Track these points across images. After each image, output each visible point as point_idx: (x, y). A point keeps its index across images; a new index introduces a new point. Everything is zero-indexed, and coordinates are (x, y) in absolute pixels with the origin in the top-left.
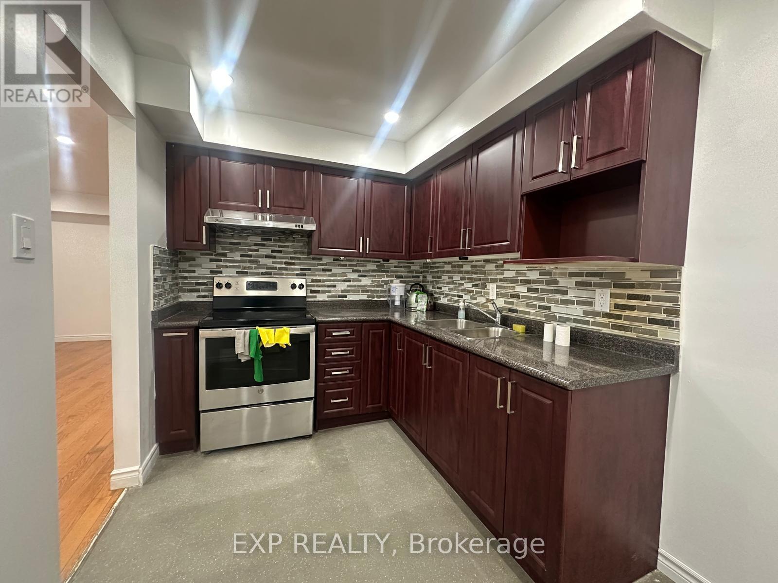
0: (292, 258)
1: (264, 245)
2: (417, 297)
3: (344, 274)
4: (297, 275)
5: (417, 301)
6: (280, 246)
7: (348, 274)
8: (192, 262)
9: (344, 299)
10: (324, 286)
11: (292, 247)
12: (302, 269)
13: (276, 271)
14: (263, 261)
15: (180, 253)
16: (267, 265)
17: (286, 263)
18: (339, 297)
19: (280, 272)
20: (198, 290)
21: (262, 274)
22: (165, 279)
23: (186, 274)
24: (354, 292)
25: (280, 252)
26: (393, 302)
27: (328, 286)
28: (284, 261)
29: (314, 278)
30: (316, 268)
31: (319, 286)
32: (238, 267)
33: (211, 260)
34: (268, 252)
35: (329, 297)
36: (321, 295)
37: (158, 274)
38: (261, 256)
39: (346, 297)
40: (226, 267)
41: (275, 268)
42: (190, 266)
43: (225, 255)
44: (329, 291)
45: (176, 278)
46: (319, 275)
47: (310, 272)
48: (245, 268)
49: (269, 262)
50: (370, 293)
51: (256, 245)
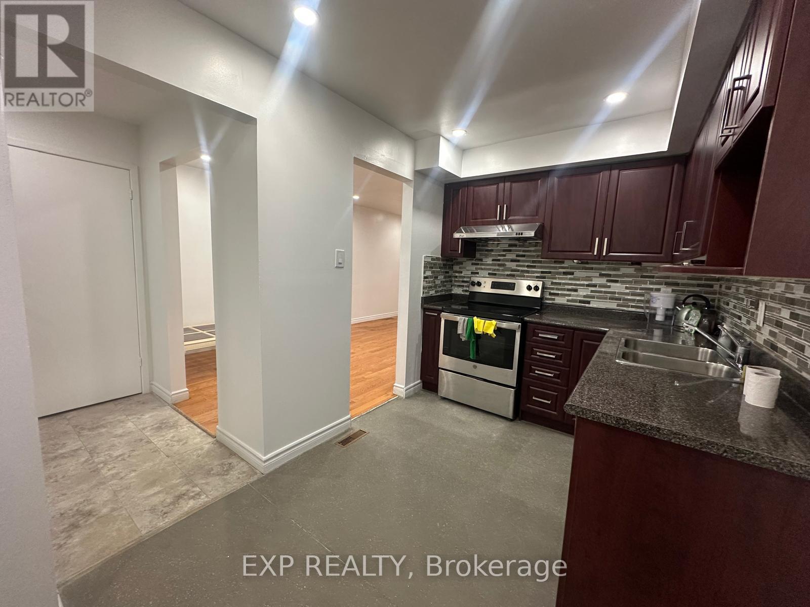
0: (534, 262)
1: (510, 251)
2: (689, 312)
3: (589, 278)
4: (537, 277)
5: (687, 318)
6: (524, 251)
7: (594, 279)
8: (461, 266)
9: (587, 305)
10: (564, 290)
11: (534, 251)
12: (542, 272)
13: (519, 273)
14: (509, 264)
15: (455, 259)
16: (511, 268)
17: (528, 266)
18: (581, 302)
19: (522, 274)
20: (463, 286)
21: (507, 275)
22: (436, 278)
23: (457, 274)
24: (598, 298)
25: (524, 256)
26: (654, 315)
27: (568, 290)
28: (527, 264)
29: (554, 281)
30: (556, 271)
31: (558, 289)
32: (490, 269)
33: (473, 264)
34: (513, 257)
35: (568, 301)
36: (561, 298)
37: (429, 273)
38: (507, 260)
39: (589, 302)
40: (482, 269)
41: (518, 271)
42: (460, 268)
43: (481, 260)
44: (569, 295)
45: (450, 277)
46: (559, 278)
47: (550, 275)
48: (495, 270)
49: (513, 265)
50: (622, 302)
51: (504, 251)
